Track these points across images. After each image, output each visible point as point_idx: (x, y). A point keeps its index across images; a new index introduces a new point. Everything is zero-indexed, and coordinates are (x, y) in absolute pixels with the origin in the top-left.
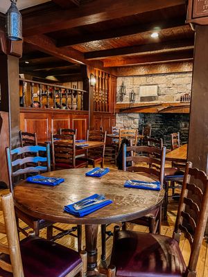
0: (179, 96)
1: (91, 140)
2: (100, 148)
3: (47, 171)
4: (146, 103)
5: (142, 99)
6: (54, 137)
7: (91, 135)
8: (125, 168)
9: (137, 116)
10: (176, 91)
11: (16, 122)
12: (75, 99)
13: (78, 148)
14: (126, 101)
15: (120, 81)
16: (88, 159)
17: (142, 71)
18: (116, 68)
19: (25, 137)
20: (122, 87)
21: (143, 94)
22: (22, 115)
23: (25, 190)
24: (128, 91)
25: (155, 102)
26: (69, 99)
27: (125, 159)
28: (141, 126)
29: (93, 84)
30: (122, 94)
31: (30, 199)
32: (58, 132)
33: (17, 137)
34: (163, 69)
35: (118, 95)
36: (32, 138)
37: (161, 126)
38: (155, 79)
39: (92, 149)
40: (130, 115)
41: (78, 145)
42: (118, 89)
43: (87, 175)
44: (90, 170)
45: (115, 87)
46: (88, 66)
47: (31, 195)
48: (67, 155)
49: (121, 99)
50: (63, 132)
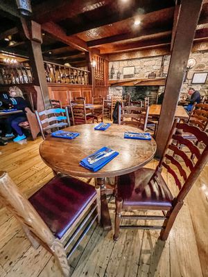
0: (147, 74)
1: (94, 104)
2: (100, 109)
3: (67, 126)
4: (127, 79)
5: (125, 77)
6: (72, 102)
7: (94, 100)
8: (120, 122)
9: (121, 88)
10: (146, 71)
11: (46, 93)
12: (83, 79)
13: (87, 109)
14: (115, 79)
15: (111, 64)
16: (94, 116)
17: (125, 57)
18: (108, 55)
19: (54, 103)
20: (112, 68)
21: (125, 73)
22: (50, 88)
23: (49, 144)
24: (116, 72)
25: (132, 79)
26: (80, 79)
27: (120, 116)
28: (123, 95)
29: (94, 66)
30: (112, 74)
31: (52, 154)
32: (74, 99)
33: (49, 103)
34: (138, 55)
35: (110, 74)
36: (58, 104)
37: (135, 95)
38: (133, 63)
39: (95, 109)
40: (117, 88)
41: (87, 107)
42: (110, 70)
43: (96, 129)
44: (96, 125)
45: (107, 69)
46: (90, 53)
47: (54, 148)
48: (81, 114)
49: (112, 77)
50: (77, 99)
